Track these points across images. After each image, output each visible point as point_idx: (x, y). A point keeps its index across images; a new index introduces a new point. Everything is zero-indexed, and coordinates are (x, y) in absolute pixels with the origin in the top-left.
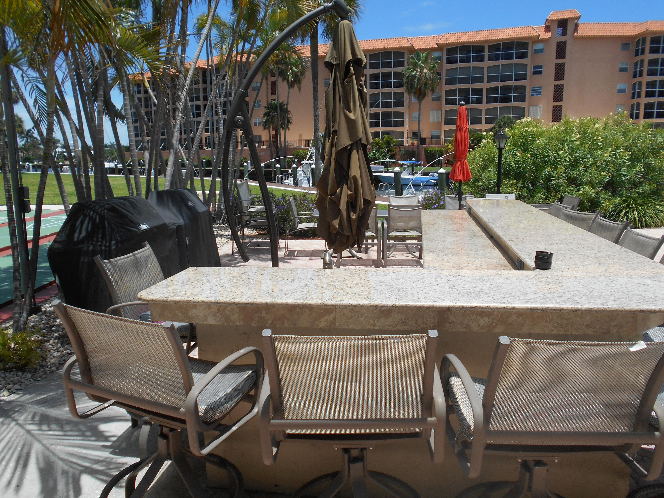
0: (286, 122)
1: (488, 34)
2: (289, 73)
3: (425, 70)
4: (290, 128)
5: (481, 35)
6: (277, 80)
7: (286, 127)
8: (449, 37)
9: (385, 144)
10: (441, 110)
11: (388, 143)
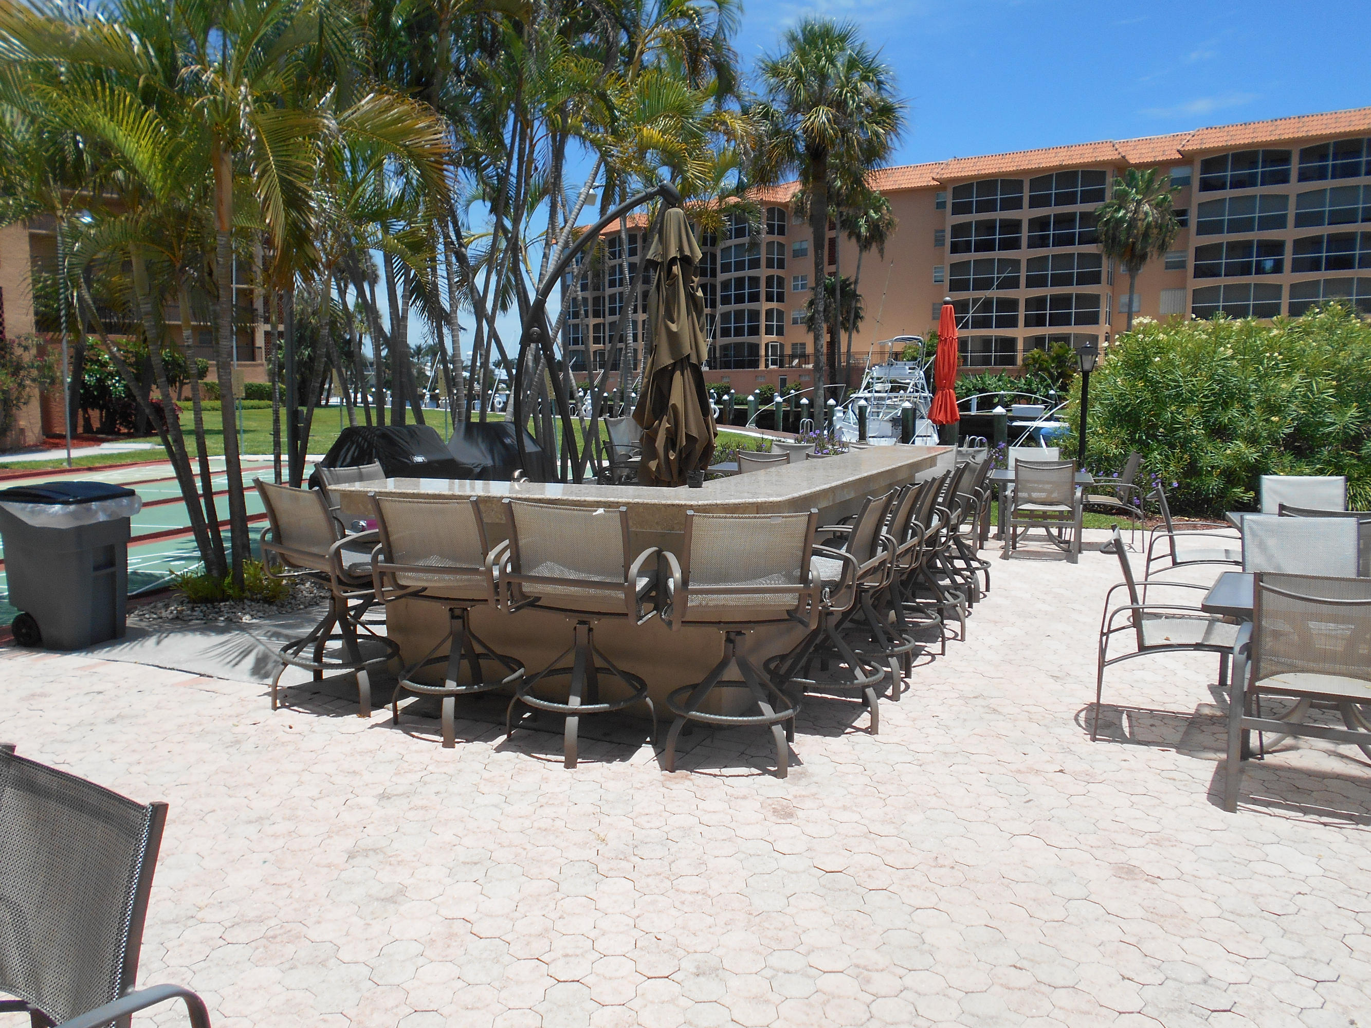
0: (852, 315)
1: (1301, 125)
2: (862, 222)
3: (1146, 207)
4: (860, 328)
5: (1283, 127)
6: (838, 237)
7: (851, 326)
8: (1209, 136)
9: (1053, 362)
10: (1183, 288)
11: (1060, 360)
